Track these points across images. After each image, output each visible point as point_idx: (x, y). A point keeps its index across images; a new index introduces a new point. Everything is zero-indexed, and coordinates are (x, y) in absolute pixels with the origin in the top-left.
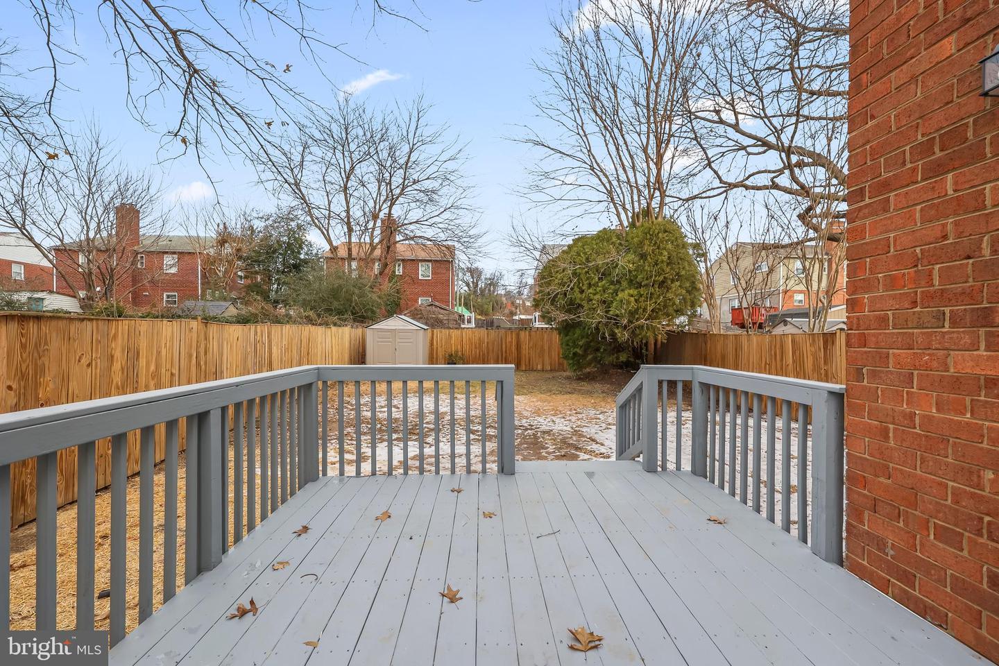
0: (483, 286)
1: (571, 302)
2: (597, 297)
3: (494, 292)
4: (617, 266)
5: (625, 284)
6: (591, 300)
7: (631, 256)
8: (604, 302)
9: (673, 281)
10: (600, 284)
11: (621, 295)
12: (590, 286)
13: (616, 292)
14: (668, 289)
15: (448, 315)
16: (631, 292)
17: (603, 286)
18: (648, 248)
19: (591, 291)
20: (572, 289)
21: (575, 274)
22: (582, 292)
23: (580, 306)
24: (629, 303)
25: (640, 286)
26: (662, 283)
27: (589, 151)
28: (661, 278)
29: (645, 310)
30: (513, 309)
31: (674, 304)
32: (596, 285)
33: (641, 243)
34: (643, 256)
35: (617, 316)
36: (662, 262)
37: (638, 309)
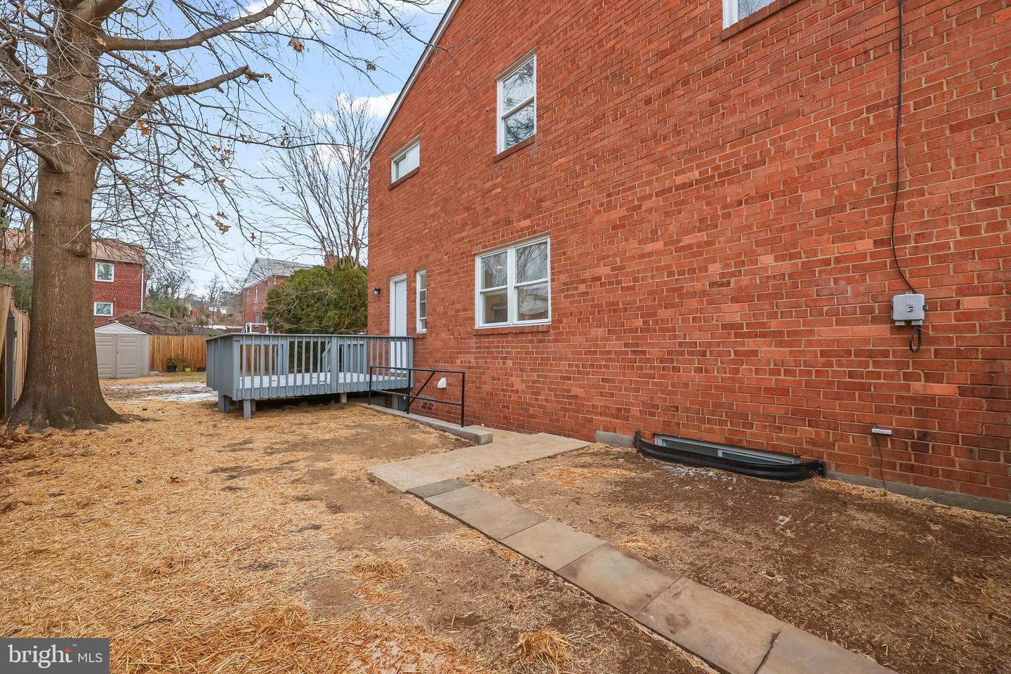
0: (155, 287)
1: (295, 316)
2: (313, 314)
3: (173, 294)
4: (327, 294)
5: (332, 307)
6: (309, 316)
7: (336, 290)
8: (319, 317)
9: (361, 307)
10: (315, 305)
11: (329, 314)
12: (308, 306)
13: (326, 312)
14: (359, 311)
15: (166, 322)
16: (336, 312)
17: (317, 307)
18: (346, 286)
19: (309, 309)
20: (295, 307)
21: (297, 297)
22: (303, 310)
23: (301, 319)
24: (334, 318)
25: (341, 308)
26: (354, 308)
27: (307, 211)
28: (354, 305)
29: (344, 323)
30: (203, 317)
31: (361, 320)
32: (313, 306)
33: (342, 282)
34: (344, 291)
35: (327, 326)
36: (355, 295)
37: (340, 322)
